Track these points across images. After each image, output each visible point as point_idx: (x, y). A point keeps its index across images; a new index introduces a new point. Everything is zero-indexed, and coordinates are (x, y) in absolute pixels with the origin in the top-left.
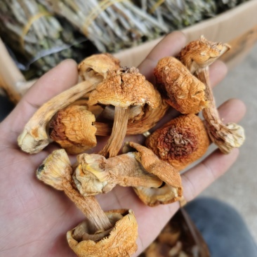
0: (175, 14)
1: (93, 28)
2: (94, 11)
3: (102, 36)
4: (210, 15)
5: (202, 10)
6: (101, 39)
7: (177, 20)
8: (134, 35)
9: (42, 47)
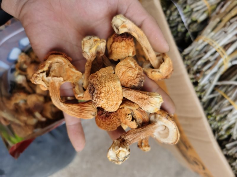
0: (216, 107)
1: (202, 43)
2: (215, 43)
3: (197, 51)
4: (216, 135)
5: (220, 128)
6: (194, 50)
7: (211, 109)
8: (198, 75)
9: (185, 8)
